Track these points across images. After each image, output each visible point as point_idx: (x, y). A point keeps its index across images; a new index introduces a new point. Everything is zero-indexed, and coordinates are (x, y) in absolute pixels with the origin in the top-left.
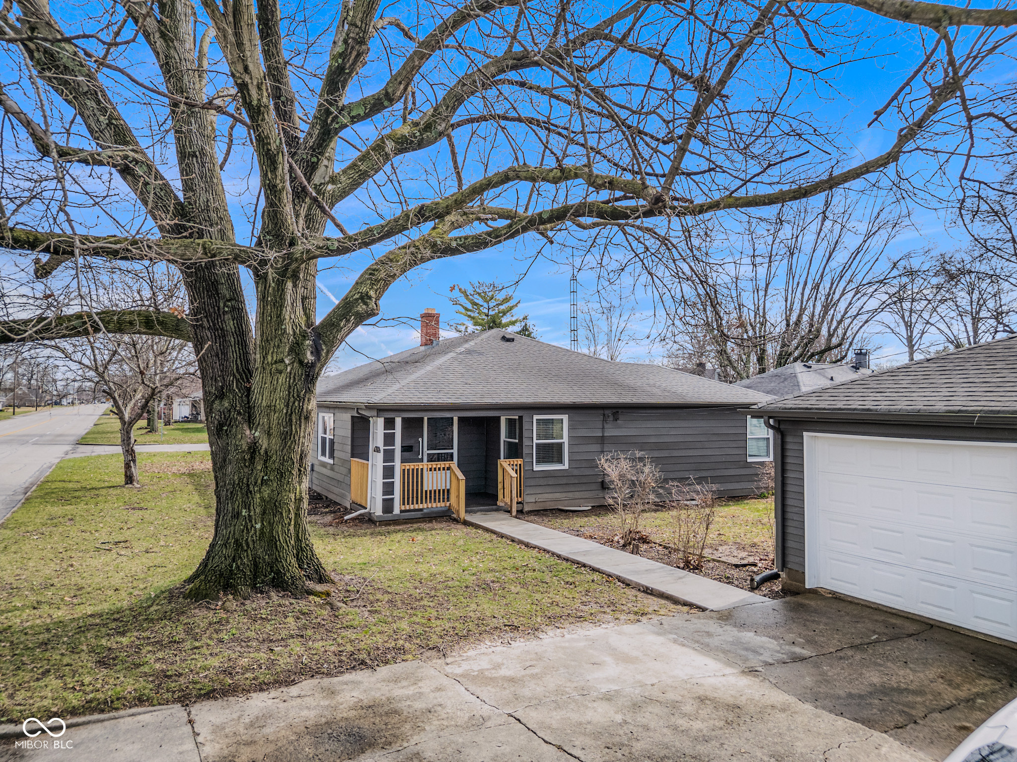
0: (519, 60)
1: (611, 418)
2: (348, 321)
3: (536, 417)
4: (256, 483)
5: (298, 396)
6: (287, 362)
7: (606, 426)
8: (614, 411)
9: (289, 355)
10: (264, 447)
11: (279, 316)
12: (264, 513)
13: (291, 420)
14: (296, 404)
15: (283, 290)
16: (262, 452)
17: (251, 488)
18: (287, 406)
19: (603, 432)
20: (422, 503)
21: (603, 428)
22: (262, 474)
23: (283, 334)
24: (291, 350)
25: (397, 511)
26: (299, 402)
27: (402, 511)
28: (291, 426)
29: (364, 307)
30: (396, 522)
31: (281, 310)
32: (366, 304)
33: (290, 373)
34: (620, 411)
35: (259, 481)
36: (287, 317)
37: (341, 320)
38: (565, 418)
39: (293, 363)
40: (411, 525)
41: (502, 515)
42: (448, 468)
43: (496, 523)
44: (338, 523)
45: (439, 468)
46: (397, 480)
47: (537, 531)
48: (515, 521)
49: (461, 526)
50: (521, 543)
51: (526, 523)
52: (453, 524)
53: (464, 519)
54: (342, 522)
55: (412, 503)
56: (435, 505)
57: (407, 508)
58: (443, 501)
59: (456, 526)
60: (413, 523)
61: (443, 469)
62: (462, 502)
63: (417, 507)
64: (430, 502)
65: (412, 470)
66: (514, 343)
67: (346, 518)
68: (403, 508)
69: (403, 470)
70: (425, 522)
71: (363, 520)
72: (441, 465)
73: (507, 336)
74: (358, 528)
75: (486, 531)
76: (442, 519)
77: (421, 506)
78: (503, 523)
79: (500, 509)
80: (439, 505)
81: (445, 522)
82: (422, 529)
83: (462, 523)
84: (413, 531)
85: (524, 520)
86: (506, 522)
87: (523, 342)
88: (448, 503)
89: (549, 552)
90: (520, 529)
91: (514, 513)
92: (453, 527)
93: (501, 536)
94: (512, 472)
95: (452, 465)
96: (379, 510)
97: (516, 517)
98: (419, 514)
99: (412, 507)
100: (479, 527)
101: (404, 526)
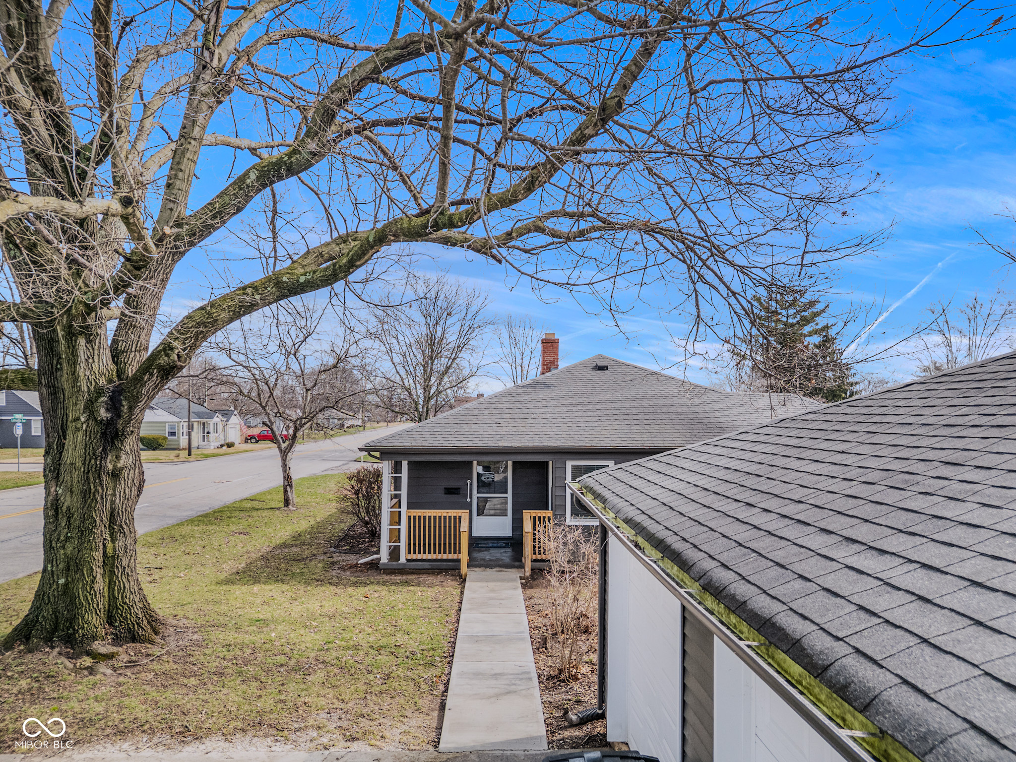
0: (403, 48)
2: (152, 375)
3: (570, 464)
4: (58, 539)
5: (94, 454)
6: (83, 419)
9: (84, 412)
10: (66, 504)
11: (74, 373)
12: (68, 569)
13: (88, 478)
14: (93, 462)
15: (74, 347)
16: (64, 509)
17: (54, 545)
18: (84, 464)
20: (435, 553)
22: (66, 530)
23: (78, 391)
24: (86, 407)
25: (403, 560)
26: (96, 459)
27: (408, 560)
28: (89, 484)
29: (166, 359)
30: (401, 571)
31: (75, 367)
32: (167, 355)
33: (86, 430)
35: (62, 538)
36: (81, 374)
37: (145, 374)
39: (88, 420)
40: (414, 577)
41: (515, 574)
42: (460, 517)
43: (485, 584)
44: (351, 567)
45: (450, 517)
46: (403, 527)
47: (501, 602)
48: (509, 584)
49: (455, 583)
50: (459, 615)
51: (515, 588)
52: (452, 580)
53: (466, 575)
54: (356, 565)
55: (419, 553)
56: (445, 557)
57: (414, 557)
58: (455, 553)
59: (450, 582)
60: (419, 574)
61: (455, 517)
62: (464, 557)
63: (425, 557)
64: (440, 553)
65: (420, 517)
66: (606, 372)
67: (359, 562)
68: (409, 557)
69: (409, 517)
70: (433, 573)
71: (374, 566)
72: (453, 513)
73: (600, 364)
74: (359, 574)
75: (462, 593)
76: (453, 572)
77: (430, 557)
78: (491, 585)
79: (522, 567)
80: (451, 556)
81: (452, 575)
82: (407, 583)
83: (463, 580)
84: (395, 584)
85: (522, 584)
86: (499, 584)
87: (620, 370)
88: (460, 556)
89: (457, 630)
90: (491, 595)
91: (528, 574)
92: (445, 584)
93: (461, 603)
94: (528, 527)
95: (464, 514)
96: (384, 556)
97: (528, 578)
98: (427, 565)
99: (419, 557)
100: (463, 588)
101: (405, 577)
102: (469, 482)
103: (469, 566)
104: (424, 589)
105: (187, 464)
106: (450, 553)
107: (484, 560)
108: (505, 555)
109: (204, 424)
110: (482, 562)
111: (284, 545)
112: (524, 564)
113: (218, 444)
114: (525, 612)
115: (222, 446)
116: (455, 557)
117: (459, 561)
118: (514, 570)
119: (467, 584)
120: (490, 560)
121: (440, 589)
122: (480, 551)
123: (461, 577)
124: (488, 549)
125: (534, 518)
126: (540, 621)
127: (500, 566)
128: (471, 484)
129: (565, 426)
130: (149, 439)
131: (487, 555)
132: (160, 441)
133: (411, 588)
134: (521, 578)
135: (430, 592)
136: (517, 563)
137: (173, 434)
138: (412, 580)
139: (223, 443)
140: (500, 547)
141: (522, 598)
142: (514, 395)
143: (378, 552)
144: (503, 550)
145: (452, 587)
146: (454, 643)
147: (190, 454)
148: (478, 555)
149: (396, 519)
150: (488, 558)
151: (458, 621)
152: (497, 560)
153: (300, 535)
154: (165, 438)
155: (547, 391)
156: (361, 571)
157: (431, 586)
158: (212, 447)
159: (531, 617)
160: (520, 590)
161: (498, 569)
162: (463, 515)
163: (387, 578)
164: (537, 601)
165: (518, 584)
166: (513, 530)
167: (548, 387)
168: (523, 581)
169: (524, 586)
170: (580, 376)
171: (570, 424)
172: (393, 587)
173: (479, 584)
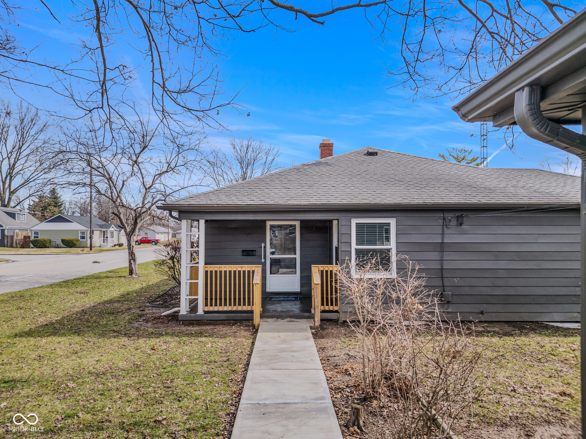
1: (454, 222)
3: (354, 222)
7: (446, 231)
8: (458, 214)
19: (443, 238)
20: (230, 305)
21: (443, 234)
25: (200, 311)
27: (206, 312)
30: (199, 322)
34: (465, 214)
38: (392, 222)
40: (208, 328)
41: (305, 324)
42: (253, 272)
43: (276, 334)
44: (155, 318)
45: (244, 272)
46: (201, 281)
47: (294, 354)
48: (301, 334)
49: (248, 334)
50: (246, 370)
51: (307, 339)
52: (245, 330)
53: (259, 325)
54: (159, 318)
55: (216, 305)
56: (240, 308)
57: (211, 309)
58: (249, 305)
59: (243, 333)
60: (215, 325)
61: (249, 272)
62: (257, 308)
63: (221, 309)
64: (235, 305)
65: (216, 272)
66: (376, 157)
67: (163, 314)
68: (206, 309)
69: (206, 272)
70: (229, 324)
71: (175, 317)
72: (246, 268)
73: (370, 151)
74: (160, 325)
75: (253, 343)
76: (247, 323)
77: (226, 308)
78: (283, 335)
79: (312, 317)
80: (245, 308)
81: (246, 326)
82: (201, 334)
83: (255, 330)
84: (190, 335)
85: (312, 333)
86: (291, 334)
87: (387, 155)
88: (254, 309)
89: (240, 394)
90: (284, 346)
91: (318, 323)
92: (238, 334)
93: (250, 355)
94: (316, 279)
95: (258, 269)
96: (184, 309)
97: (317, 328)
98: (223, 316)
99: (216, 309)
100: (255, 338)
101: (201, 327)
102: (263, 245)
103: (262, 317)
104: (216, 340)
105: (88, 254)
106: (244, 305)
107: (276, 311)
108: (295, 307)
109: (104, 232)
110: (274, 314)
111: (111, 302)
112: (314, 314)
113: (112, 244)
114: (321, 367)
115: (115, 245)
116: (249, 308)
117: (252, 312)
118: (303, 320)
119: (259, 334)
120: (282, 312)
121: (232, 340)
122: (273, 304)
123: (254, 326)
124: (279, 302)
125: (322, 271)
126: (340, 380)
127: (291, 317)
128: (265, 247)
129: (348, 190)
130: (68, 241)
131: (279, 307)
132: (74, 242)
133: (203, 339)
134: (311, 328)
135: (221, 343)
136: (306, 314)
137: (83, 238)
138: (206, 331)
139: (116, 243)
140: (290, 300)
141: (315, 349)
142: (301, 170)
143: (178, 305)
144: (292, 303)
145: (244, 337)
146: (234, 415)
147: (91, 249)
148: (271, 307)
149: (194, 273)
150: (279, 309)
151: (243, 381)
152: (288, 311)
153: (128, 294)
154: (78, 240)
155: (328, 168)
156: (162, 323)
157: (224, 336)
158: (109, 246)
159: (329, 374)
160: (312, 340)
161: (288, 319)
162: (256, 269)
163: (184, 328)
164: (330, 353)
165: (309, 333)
166: (302, 286)
167: (330, 165)
168: (314, 331)
169: (315, 336)
170: (355, 159)
171: (352, 188)
172: (185, 338)
173: (271, 334)
